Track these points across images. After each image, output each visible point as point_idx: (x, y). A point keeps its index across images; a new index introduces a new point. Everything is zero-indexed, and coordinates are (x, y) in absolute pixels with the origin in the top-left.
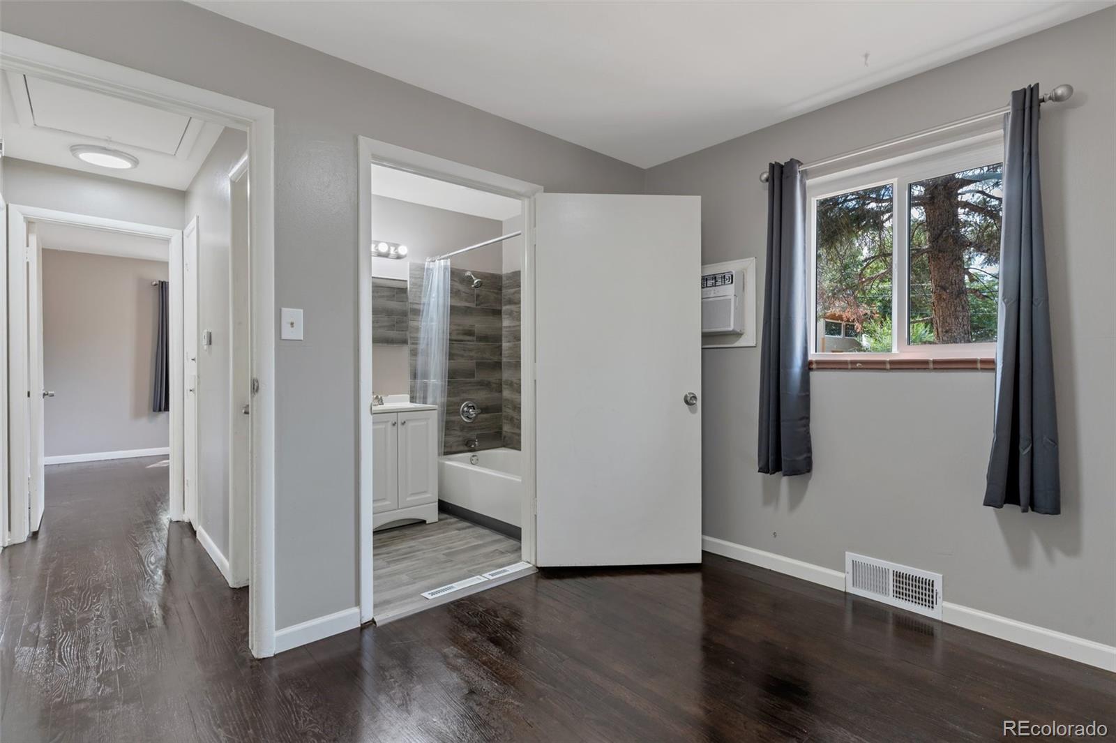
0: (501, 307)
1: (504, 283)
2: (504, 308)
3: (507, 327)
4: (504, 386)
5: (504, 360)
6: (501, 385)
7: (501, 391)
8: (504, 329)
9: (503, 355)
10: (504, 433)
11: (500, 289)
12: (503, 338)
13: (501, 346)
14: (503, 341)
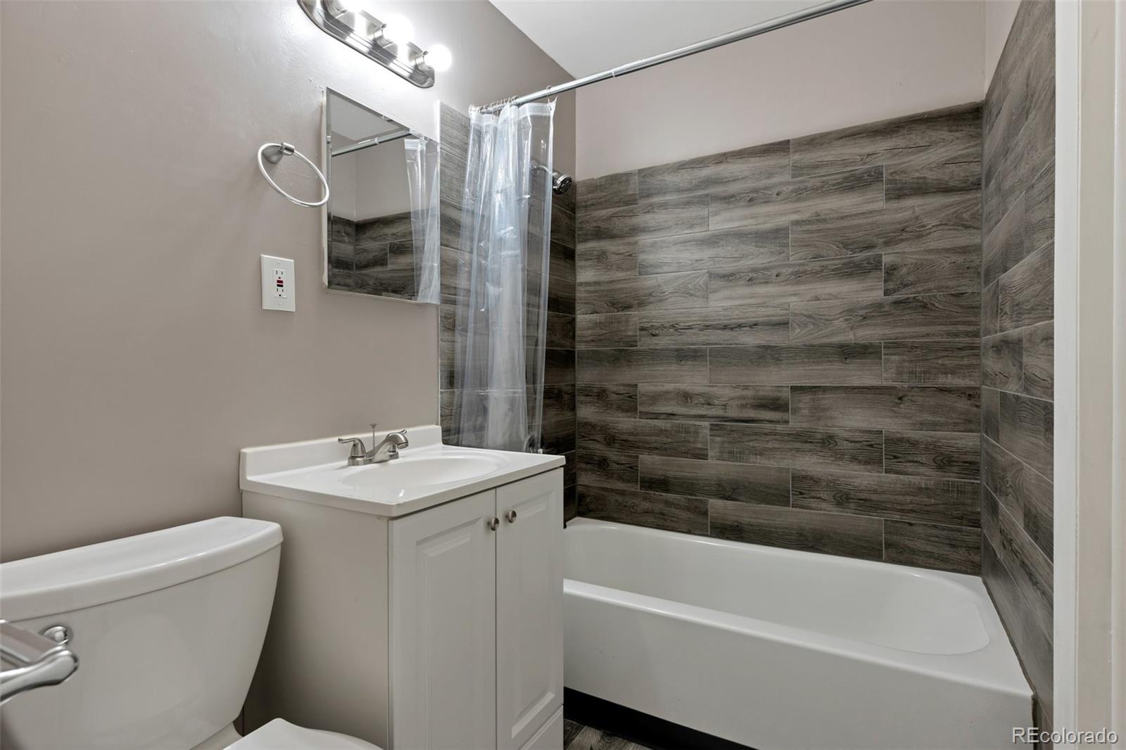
0: (574, 243)
1: (579, 198)
2: (580, 248)
3: (587, 284)
4: (579, 398)
5: (580, 347)
6: (574, 396)
7: (573, 409)
8: (578, 288)
9: (577, 339)
10: (580, 489)
11: (573, 211)
12: (578, 307)
13: (574, 319)
14: (578, 312)
